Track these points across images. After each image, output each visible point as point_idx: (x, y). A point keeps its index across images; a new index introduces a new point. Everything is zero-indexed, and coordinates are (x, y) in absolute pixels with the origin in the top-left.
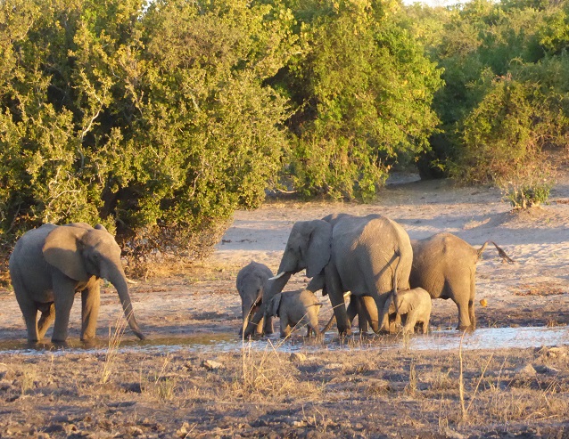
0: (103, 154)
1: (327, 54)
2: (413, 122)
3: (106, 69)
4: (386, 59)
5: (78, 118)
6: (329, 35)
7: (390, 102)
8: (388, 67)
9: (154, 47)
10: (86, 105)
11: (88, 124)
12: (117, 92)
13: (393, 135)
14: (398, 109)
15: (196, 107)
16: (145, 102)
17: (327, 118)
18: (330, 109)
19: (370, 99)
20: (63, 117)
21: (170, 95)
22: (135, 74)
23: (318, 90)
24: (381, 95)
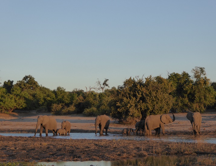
0: (139, 104)
1: (197, 90)
2: (211, 101)
3: (141, 91)
4: (207, 91)
5: (136, 99)
6: (197, 87)
7: (207, 98)
8: (207, 92)
9: (148, 88)
10: (137, 97)
11: (138, 100)
12: (142, 95)
13: (207, 103)
14: (208, 99)
15: (154, 97)
16: (146, 96)
17: (196, 100)
18: (197, 99)
19: (203, 97)
20: (134, 99)
21: (149, 95)
22: (145, 92)
23: (195, 96)
24: (205, 97)
